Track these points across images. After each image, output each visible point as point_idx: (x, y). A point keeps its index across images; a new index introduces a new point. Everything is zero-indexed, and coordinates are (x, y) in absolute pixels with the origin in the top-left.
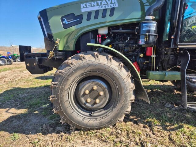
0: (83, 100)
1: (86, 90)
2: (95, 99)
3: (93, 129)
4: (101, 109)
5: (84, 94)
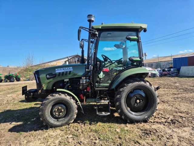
0: (54, 114)
1: (56, 109)
2: (60, 113)
3: (58, 127)
4: (62, 117)
5: (55, 111)
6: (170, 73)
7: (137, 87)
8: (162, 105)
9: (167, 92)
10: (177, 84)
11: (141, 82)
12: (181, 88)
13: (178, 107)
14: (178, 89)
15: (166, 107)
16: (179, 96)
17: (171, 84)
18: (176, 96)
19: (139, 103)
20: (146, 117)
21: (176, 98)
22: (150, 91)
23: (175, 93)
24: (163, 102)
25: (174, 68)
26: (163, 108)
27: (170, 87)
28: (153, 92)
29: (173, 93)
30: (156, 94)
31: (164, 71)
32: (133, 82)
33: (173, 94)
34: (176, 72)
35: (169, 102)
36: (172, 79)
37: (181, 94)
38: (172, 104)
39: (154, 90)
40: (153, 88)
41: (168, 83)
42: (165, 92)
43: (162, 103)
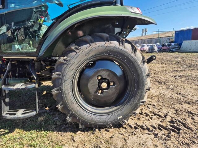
6: (171, 48)
7: (102, 53)
8: (157, 87)
9: (166, 68)
10: (178, 59)
11: (112, 42)
12: (183, 64)
13: (183, 92)
14: (180, 65)
15: (163, 92)
16: (182, 73)
17: (171, 59)
18: (177, 74)
19: (106, 89)
20: (118, 118)
21: (178, 77)
22: (132, 62)
23: (176, 69)
24: (159, 82)
25: (175, 42)
26: (157, 94)
27: (169, 62)
28: (138, 65)
29: (174, 69)
30: (145, 70)
31: (163, 45)
32: (92, 42)
33: (173, 71)
34: (177, 46)
35: (167, 82)
36: (172, 54)
37: (185, 71)
38: (172, 87)
39: (140, 62)
40: (138, 56)
41: (167, 58)
42: (163, 68)
43: (157, 84)
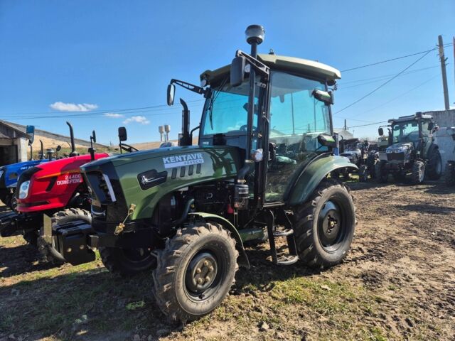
0: (195, 281)
1: (198, 267)
2: (205, 277)
5: (197, 273)
19: (332, 228)
20: (344, 253)
